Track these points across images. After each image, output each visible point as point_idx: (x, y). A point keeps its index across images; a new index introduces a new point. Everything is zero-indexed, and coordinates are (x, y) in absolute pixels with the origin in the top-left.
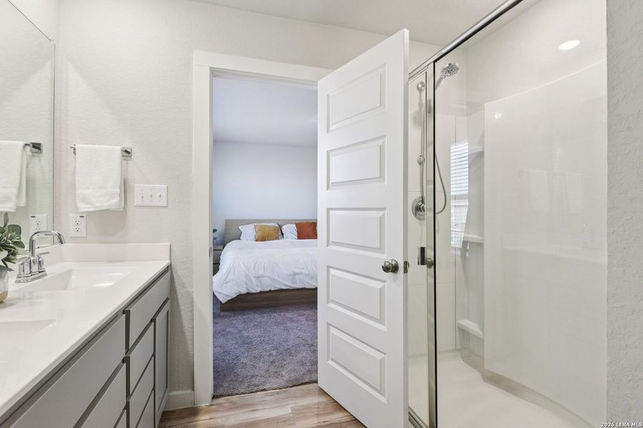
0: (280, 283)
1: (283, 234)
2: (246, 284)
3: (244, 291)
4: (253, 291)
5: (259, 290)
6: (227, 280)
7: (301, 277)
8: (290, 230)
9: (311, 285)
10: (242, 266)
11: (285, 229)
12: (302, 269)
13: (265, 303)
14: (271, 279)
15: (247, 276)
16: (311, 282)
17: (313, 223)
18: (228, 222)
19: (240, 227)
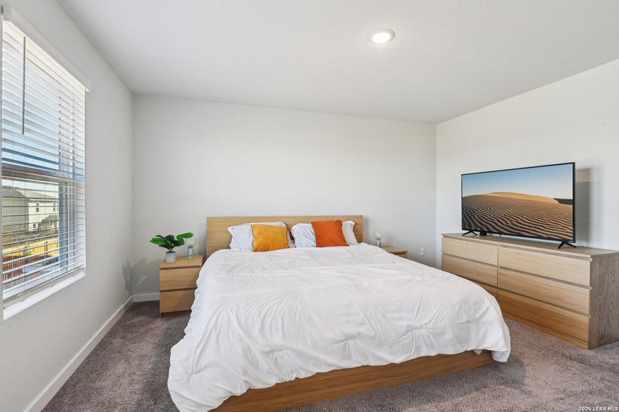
0: (318, 362)
1: (292, 238)
2: (245, 373)
3: (239, 392)
4: (259, 386)
5: (272, 382)
6: (204, 362)
7: (358, 341)
8: (304, 233)
9: (380, 359)
10: (235, 323)
11: (295, 230)
12: (362, 324)
13: (284, 400)
14: (299, 353)
15: (247, 352)
16: (379, 354)
17: (338, 221)
18: (211, 221)
19: (229, 229)
